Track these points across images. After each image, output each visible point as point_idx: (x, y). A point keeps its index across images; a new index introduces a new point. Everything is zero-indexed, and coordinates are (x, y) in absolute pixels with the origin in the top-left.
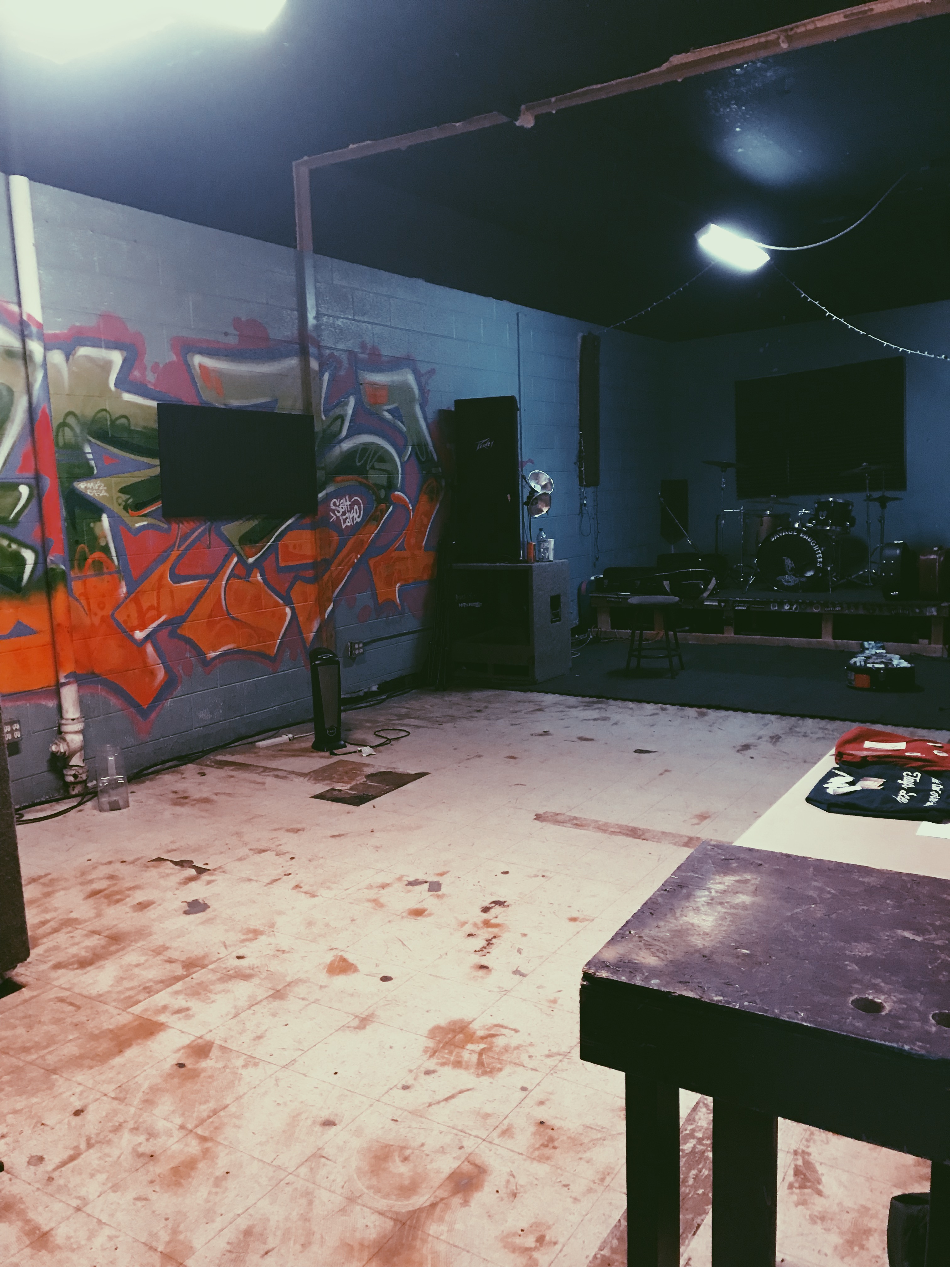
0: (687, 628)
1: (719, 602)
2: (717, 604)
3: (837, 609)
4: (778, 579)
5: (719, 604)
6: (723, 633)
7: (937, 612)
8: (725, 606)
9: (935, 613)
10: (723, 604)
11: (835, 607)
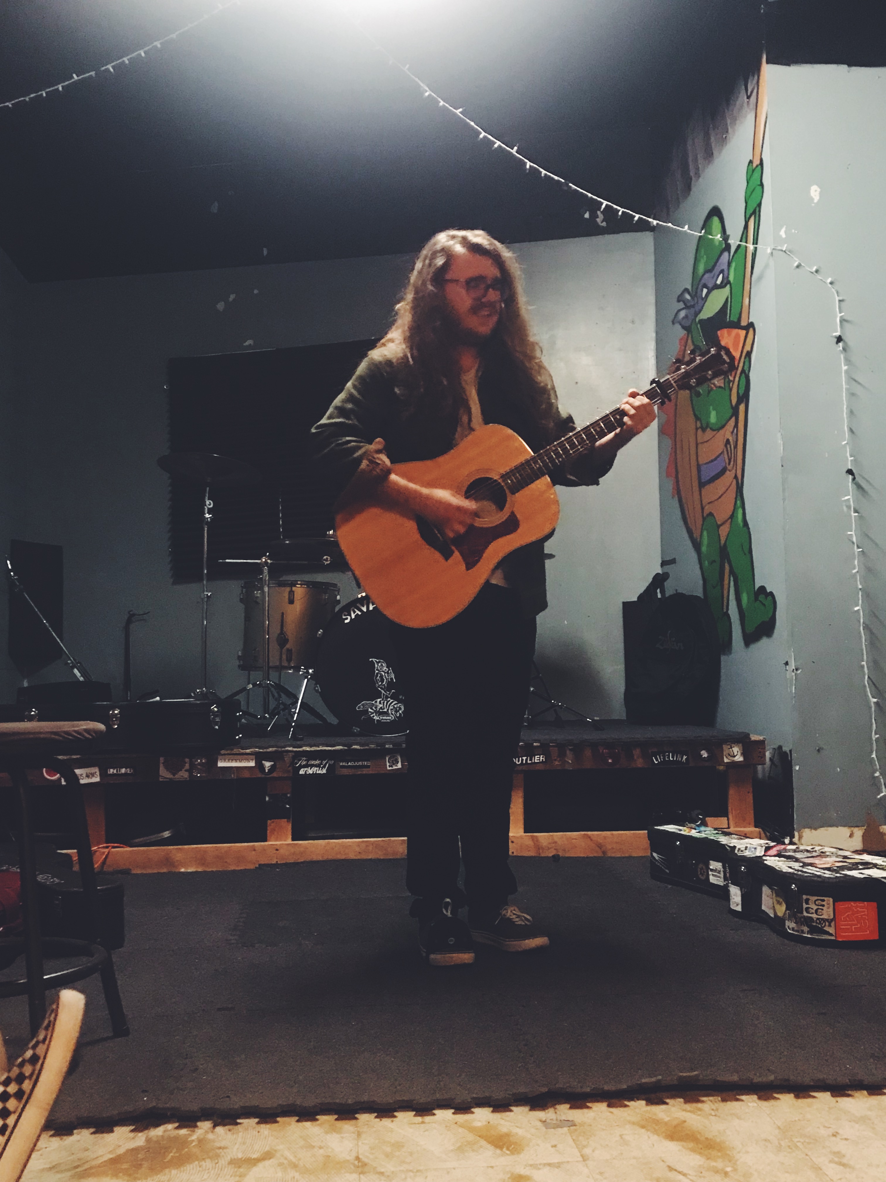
0: (167, 834)
1: (259, 758)
2: (252, 764)
3: (536, 759)
4: (359, 707)
5: (260, 766)
6: (265, 840)
7: (743, 754)
8: (272, 769)
9: (739, 758)
10: (267, 764)
11: (532, 756)
